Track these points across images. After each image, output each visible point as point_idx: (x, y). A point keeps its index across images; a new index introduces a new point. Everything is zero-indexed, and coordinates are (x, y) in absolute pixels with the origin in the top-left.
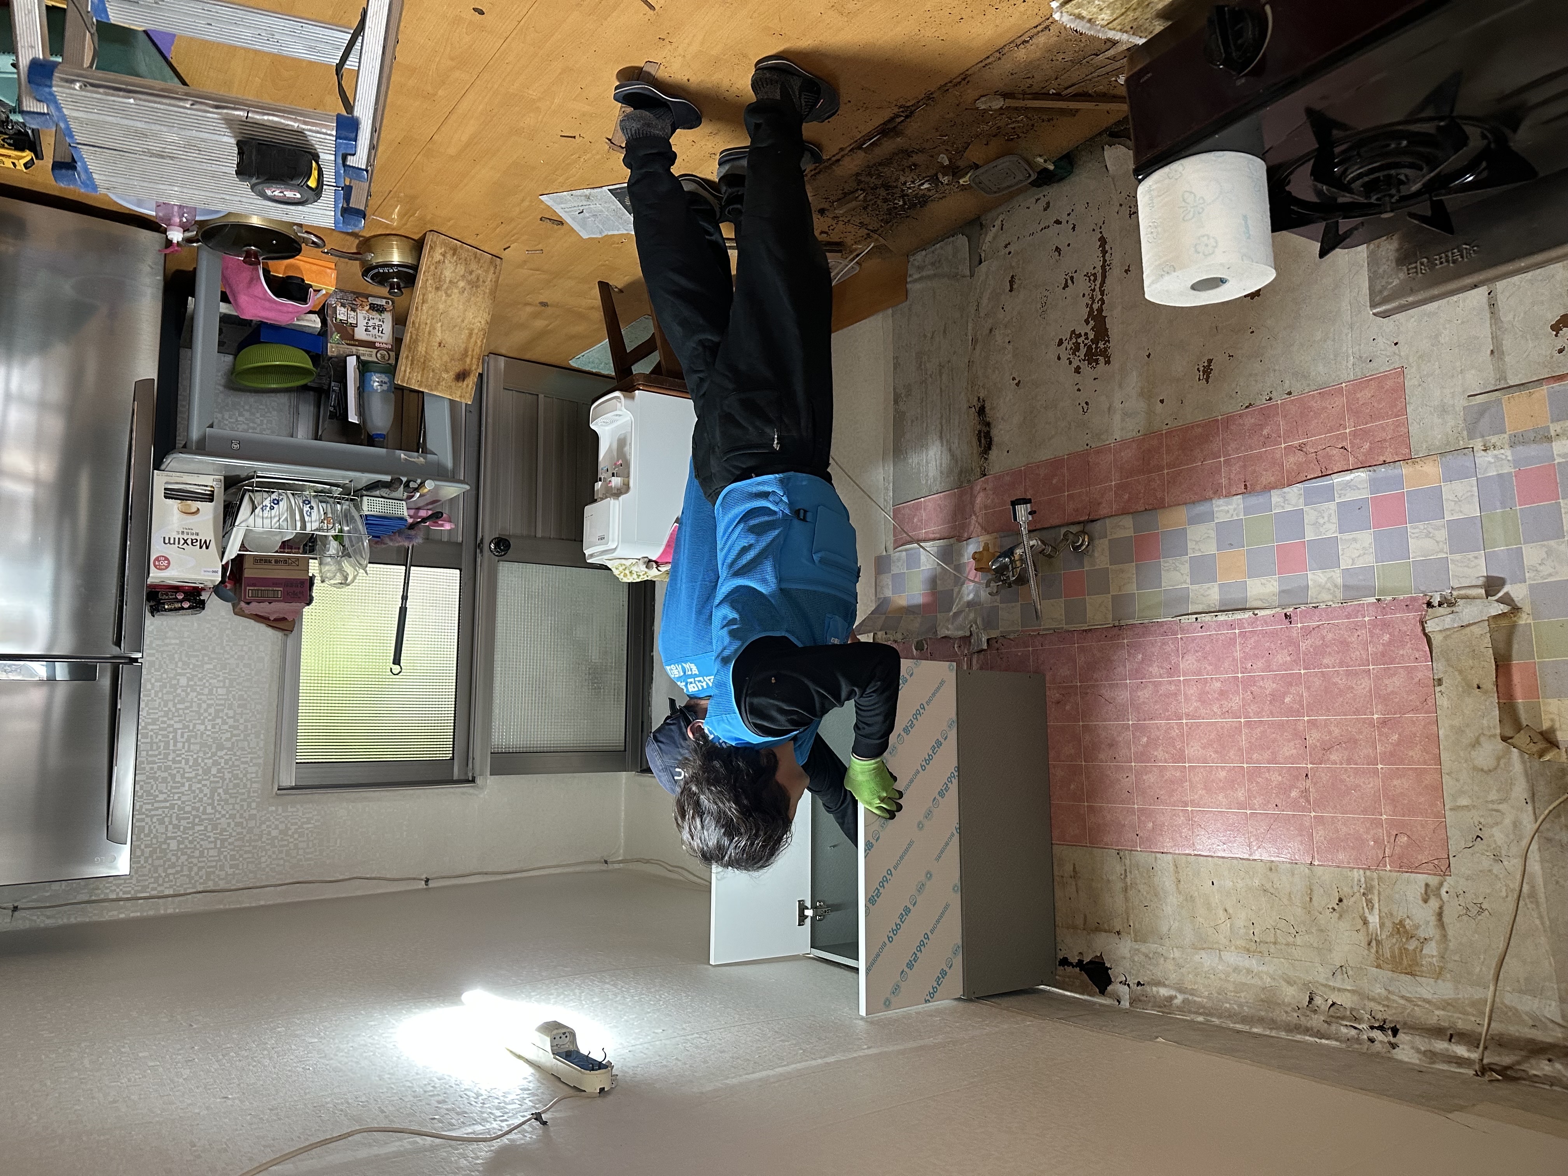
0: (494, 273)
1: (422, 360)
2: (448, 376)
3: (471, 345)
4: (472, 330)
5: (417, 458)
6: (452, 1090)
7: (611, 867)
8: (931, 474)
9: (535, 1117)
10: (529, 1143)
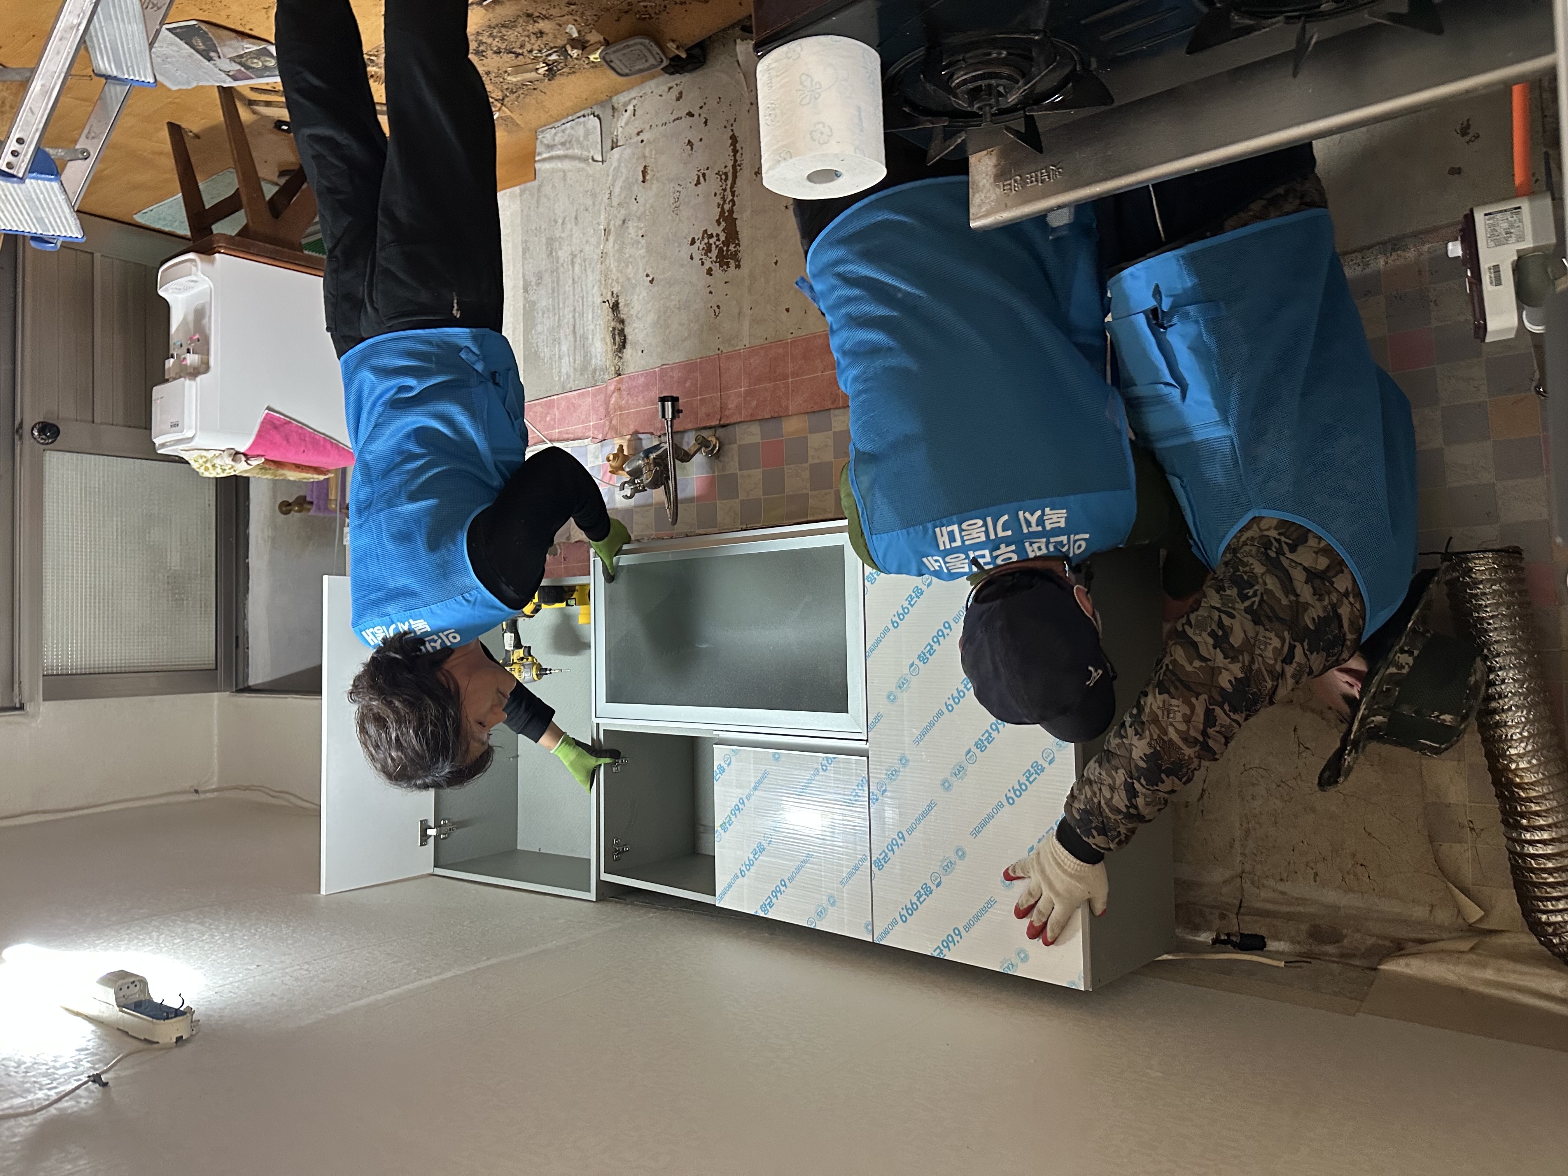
7: (202, 796)
8: (564, 371)
9: (92, 1079)
10: (83, 1110)
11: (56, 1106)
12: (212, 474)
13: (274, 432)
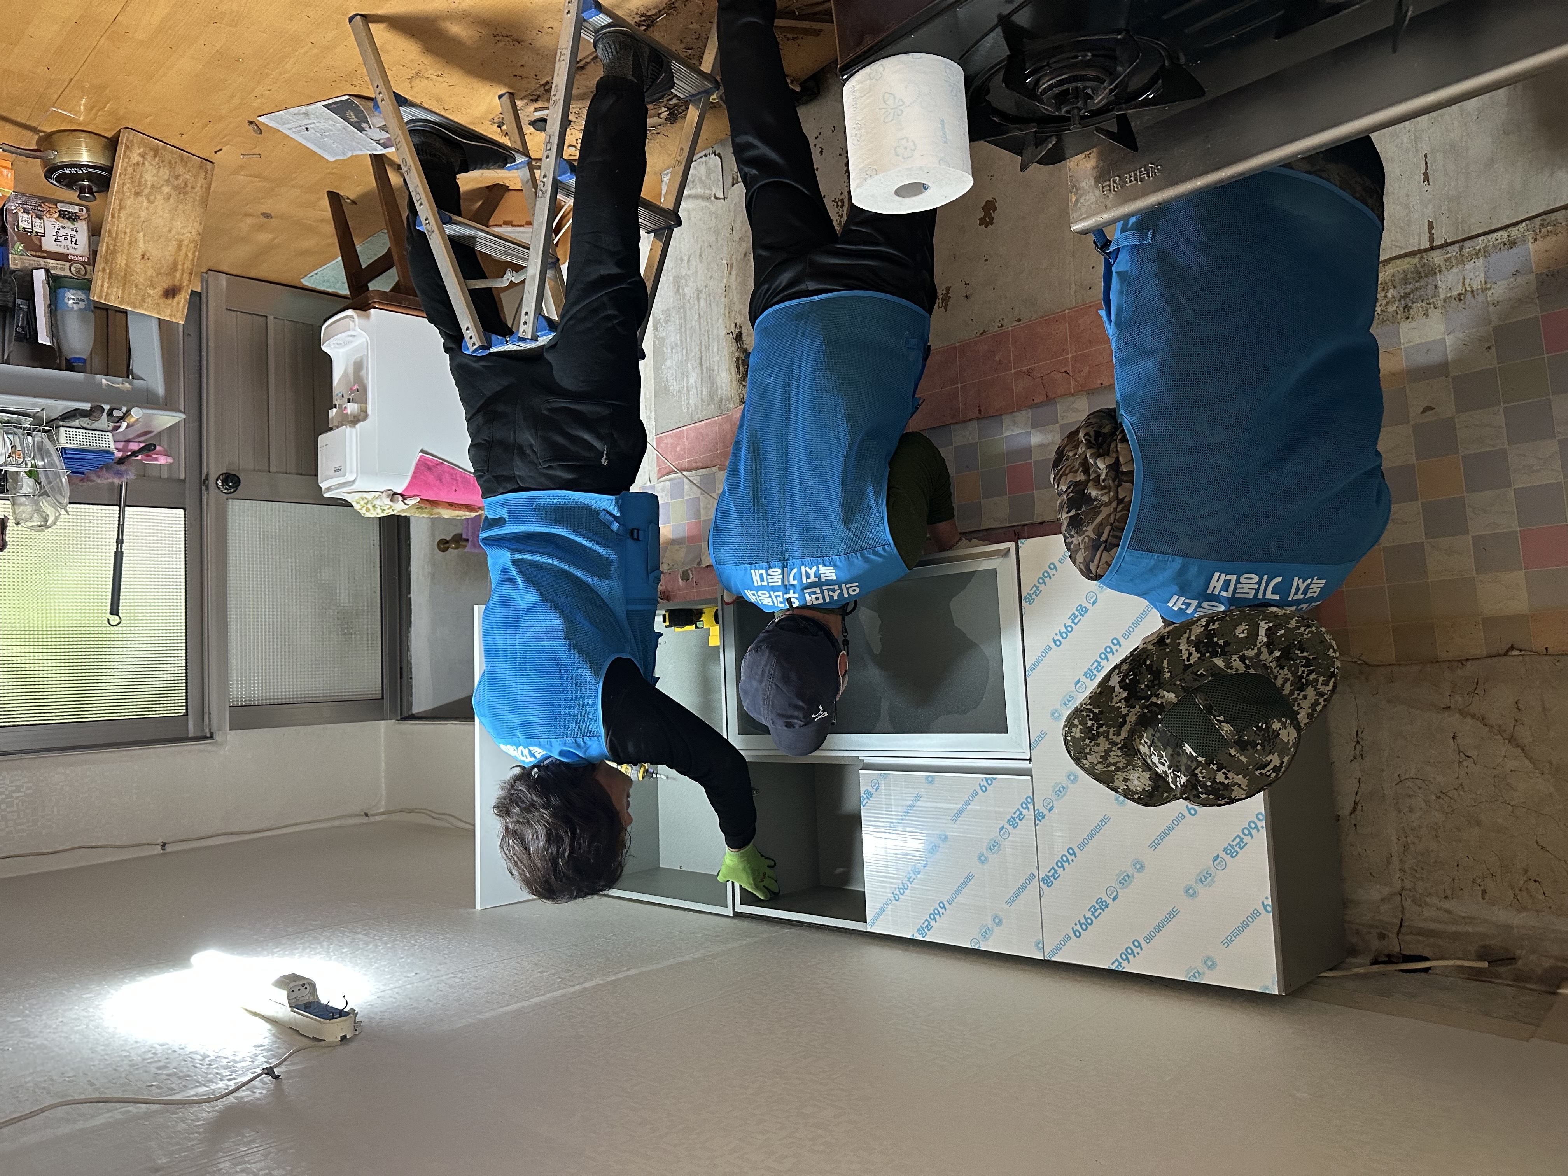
0: (205, 178)
1: (122, 274)
2: (155, 293)
3: (181, 258)
4: (182, 241)
5: (121, 384)
6: (176, 1055)
7: (372, 819)
8: (692, 402)
9: (266, 1071)
10: (258, 1099)
11: (234, 1095)
12: (373, 514)
13: (428, 473)
